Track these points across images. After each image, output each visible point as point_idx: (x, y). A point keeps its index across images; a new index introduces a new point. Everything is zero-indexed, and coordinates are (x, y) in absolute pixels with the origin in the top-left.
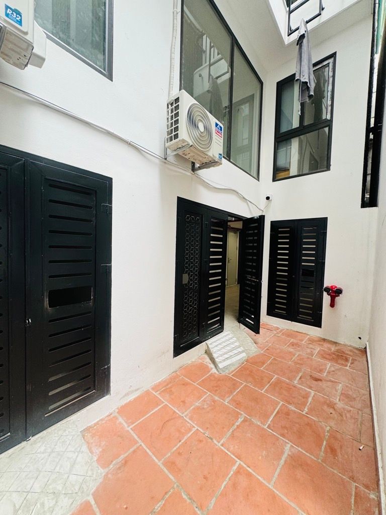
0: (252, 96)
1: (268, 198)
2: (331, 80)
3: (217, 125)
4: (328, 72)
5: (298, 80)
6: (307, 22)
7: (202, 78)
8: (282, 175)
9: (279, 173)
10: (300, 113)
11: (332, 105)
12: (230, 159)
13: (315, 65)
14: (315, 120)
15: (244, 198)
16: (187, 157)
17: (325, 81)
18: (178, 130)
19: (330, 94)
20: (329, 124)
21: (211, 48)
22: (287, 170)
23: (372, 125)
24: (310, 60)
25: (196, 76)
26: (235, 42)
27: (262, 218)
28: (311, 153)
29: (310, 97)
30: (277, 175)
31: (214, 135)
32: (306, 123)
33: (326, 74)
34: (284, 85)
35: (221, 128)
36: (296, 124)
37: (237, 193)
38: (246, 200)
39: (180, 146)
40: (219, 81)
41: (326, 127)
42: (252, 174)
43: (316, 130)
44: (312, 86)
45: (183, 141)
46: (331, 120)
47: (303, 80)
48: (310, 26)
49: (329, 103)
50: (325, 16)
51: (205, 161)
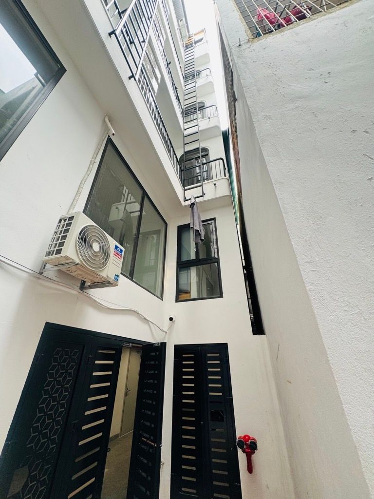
0: (159, 231)
1: (171, 319)
2: (214, 233)
3: (116, 247)
4: (212, 228)
5: (192, 228)
6: (196, 198)
7: (119, 210)
8: (184, 296)
9: (181, 294)
10: (195, 249)
11: (218, 248)
12: (132, 278)
13: (203, 221)
14: (207, 256)
15: (145, 319)
16: (74, 274)
17: (211, 233)
18: (63, 246)
19: (215, 241)
20: (217, 260)
21: (128, 193)
22: (188, 292)
23: (244, 265)
24: (199, 218)
25: (113, 208)
26: (145, 194)
27: (163, 345)
28: (207, 278)
29: (202, 240)
30: (179, 296)
31: (112, 256)
32: (201, 257)
33: (211, 228)
34: (183, 229)
35: (121, 251)
36: (193, 256)
37: (138, 313)
38: (148, 321)
39: (62, 262)
40: (132, 215)
41: (216, 262)
42: (156, 294)
43: (208, 264)
44: (203, 233)
45: (67, 258)
46: (218, 259)
47: (195, 228)
48: (198, 200)
49: (215, 247)
50: (206, 198)
51: (96, 280)
